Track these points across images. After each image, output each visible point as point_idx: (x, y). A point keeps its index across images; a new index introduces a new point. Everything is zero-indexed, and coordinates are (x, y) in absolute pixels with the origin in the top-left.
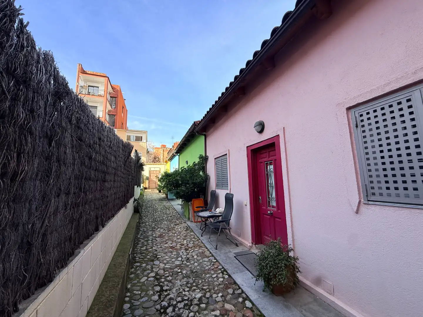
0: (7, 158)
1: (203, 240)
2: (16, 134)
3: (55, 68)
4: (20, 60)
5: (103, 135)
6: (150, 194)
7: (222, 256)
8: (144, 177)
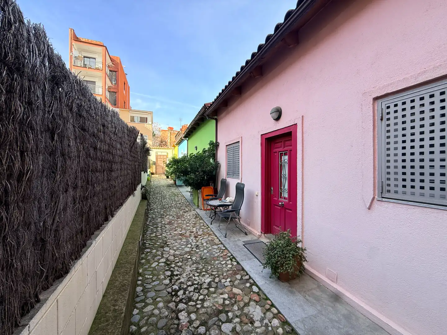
0: (11, 158)
1: (212, 228)
2: (17, 132)
3: (48, 46)
4: (10, 42)
5: (107, 121)
6: (157, 180)
7: (231, 244)
8: (151, 161)
